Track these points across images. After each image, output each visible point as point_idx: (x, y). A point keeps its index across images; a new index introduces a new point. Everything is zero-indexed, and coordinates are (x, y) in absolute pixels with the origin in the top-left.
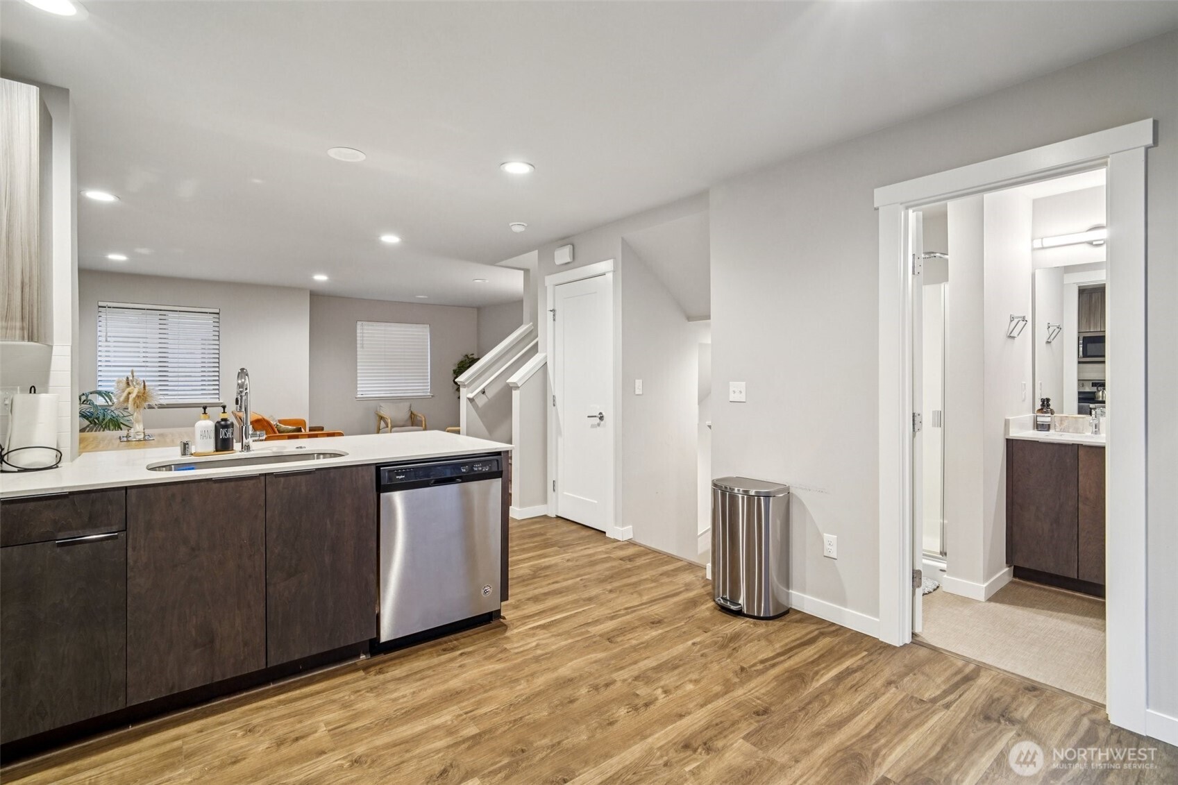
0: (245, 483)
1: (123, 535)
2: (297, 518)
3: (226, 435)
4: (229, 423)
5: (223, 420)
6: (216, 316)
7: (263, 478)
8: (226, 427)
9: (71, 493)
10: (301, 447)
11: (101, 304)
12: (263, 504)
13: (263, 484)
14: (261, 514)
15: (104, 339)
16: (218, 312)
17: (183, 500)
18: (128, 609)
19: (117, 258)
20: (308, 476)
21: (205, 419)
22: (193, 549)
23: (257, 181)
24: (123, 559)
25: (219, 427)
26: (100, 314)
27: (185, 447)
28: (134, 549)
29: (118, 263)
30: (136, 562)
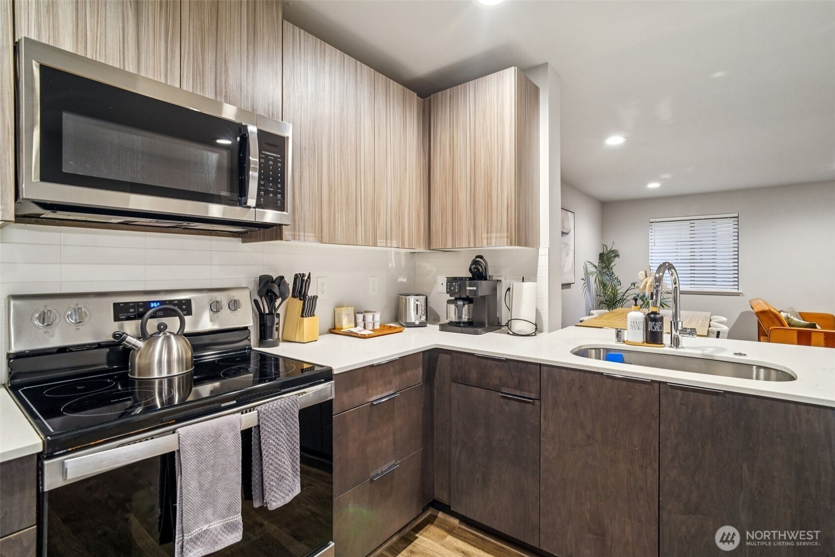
0: (637, 386)
1: (537, 402)
2: (699, 445)
3: (653, 328)
4: (658, 316)
5: (652, 313)
6: (736, 219)
7: (656, 385)
8: (655, 320)
9: (507, 360)
10: (740, 354)
11: (651, 220)
12: (656, 414)
13: (657, 392)
14: (654, 425)
15: (653, 244)
16: (737, 216)
17: (581, 387)
18: (541, 467)
19: (654, 186)
20: (714, 397)
21: (635, 310)
22: (589, 437)
23: (719, 74)
24: (538, 424)
25: (648, 319)
26: (651, 227)
27: (618, 334)
28: (545, 417)
29: (654, 190)
30: (546, 429)
